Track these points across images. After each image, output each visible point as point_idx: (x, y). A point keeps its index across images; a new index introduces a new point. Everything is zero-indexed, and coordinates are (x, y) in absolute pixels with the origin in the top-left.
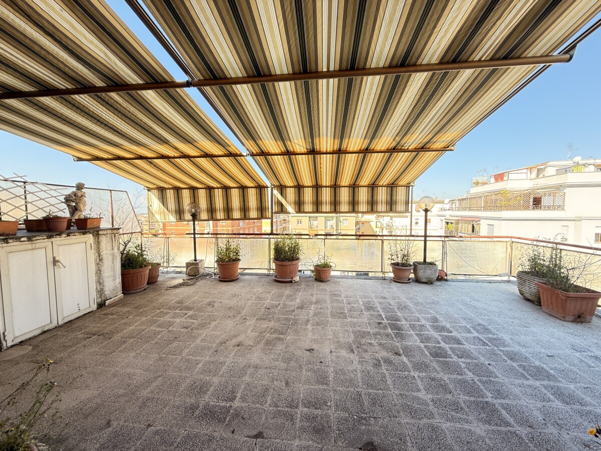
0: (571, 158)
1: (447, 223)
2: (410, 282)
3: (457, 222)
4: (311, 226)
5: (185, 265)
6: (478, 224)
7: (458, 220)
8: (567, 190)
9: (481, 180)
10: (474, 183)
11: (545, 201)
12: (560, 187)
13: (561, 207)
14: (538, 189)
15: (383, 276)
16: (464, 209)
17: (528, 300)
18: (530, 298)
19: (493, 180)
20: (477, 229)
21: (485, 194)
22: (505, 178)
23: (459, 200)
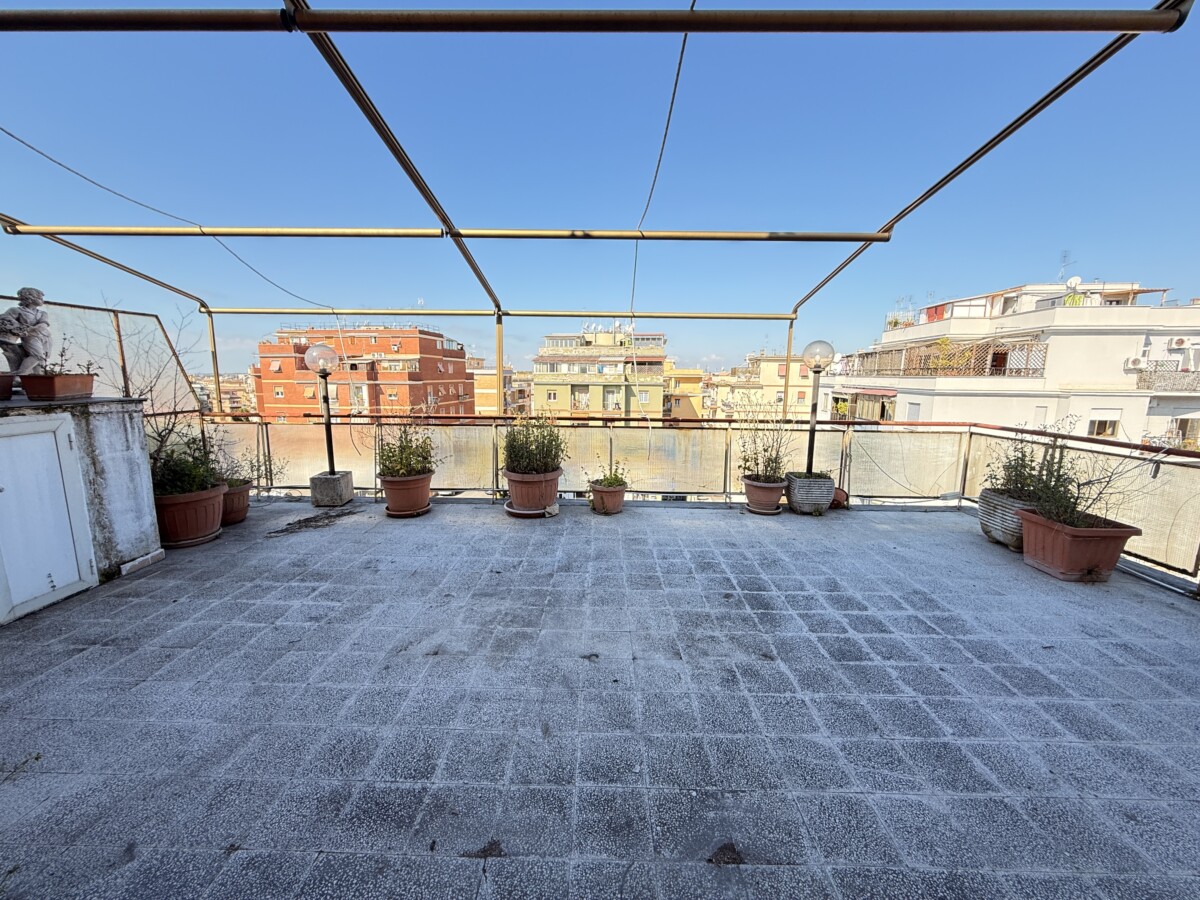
0: (1064, 279)
1: (836, 400)
2: (779, 513)
3: (856, 398)
4: (575, 405)
5: (308, 484)
6: (891, 403)
7: (857, 394)
8: (1053, 340)
9: (902, 317)
10: (890, 323)
11: (1013, 361)
12: (1039, 335)
13: (1037, 372)
14: (1002, 337)
15: (728, 501)
16: (869, 373)
17: (998, 543)
18: (1001, 539)
19: (924, 318)
20: (890, 412)
21: (909, 345)
22: (947, 315)
23: (860, 356)
